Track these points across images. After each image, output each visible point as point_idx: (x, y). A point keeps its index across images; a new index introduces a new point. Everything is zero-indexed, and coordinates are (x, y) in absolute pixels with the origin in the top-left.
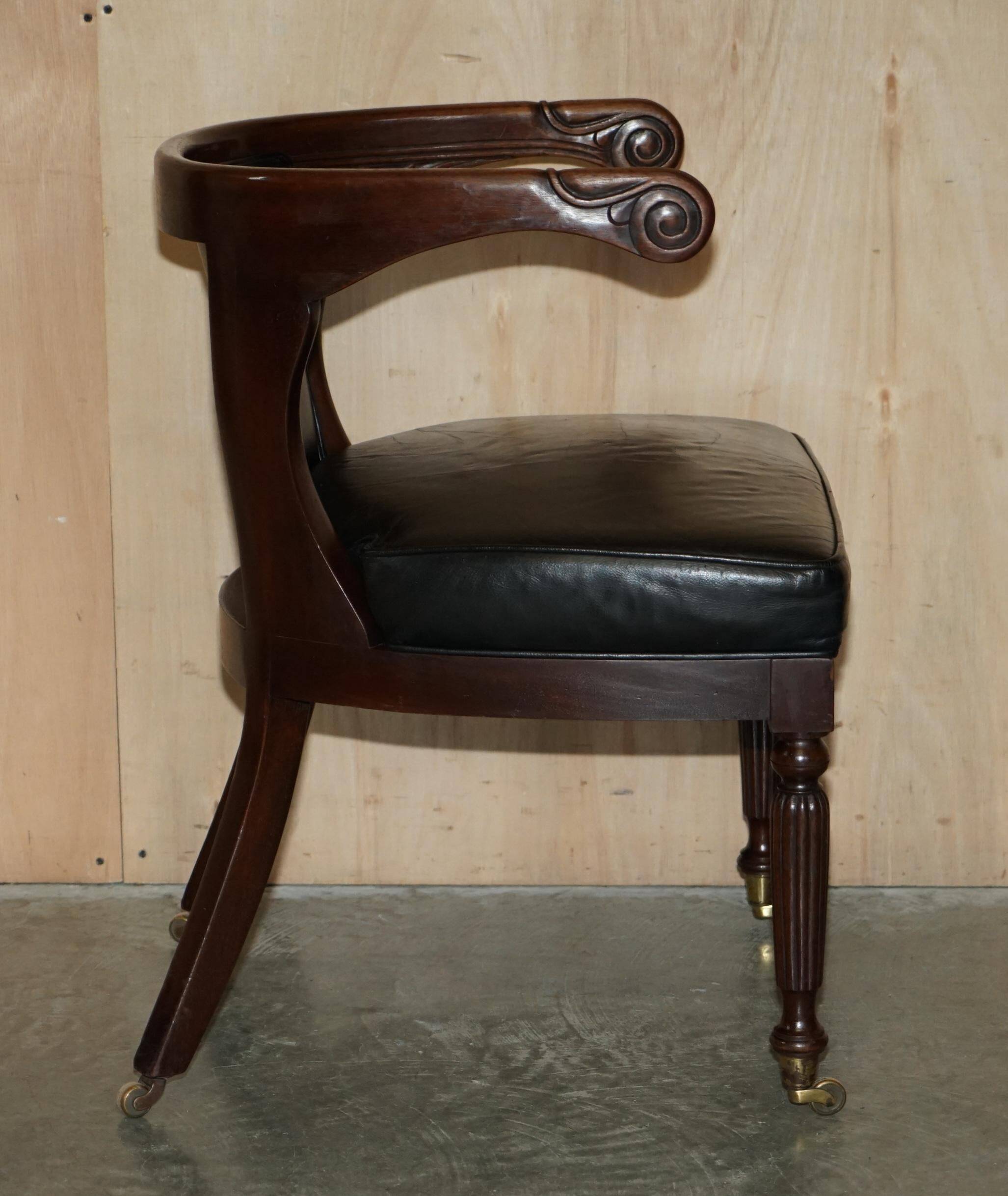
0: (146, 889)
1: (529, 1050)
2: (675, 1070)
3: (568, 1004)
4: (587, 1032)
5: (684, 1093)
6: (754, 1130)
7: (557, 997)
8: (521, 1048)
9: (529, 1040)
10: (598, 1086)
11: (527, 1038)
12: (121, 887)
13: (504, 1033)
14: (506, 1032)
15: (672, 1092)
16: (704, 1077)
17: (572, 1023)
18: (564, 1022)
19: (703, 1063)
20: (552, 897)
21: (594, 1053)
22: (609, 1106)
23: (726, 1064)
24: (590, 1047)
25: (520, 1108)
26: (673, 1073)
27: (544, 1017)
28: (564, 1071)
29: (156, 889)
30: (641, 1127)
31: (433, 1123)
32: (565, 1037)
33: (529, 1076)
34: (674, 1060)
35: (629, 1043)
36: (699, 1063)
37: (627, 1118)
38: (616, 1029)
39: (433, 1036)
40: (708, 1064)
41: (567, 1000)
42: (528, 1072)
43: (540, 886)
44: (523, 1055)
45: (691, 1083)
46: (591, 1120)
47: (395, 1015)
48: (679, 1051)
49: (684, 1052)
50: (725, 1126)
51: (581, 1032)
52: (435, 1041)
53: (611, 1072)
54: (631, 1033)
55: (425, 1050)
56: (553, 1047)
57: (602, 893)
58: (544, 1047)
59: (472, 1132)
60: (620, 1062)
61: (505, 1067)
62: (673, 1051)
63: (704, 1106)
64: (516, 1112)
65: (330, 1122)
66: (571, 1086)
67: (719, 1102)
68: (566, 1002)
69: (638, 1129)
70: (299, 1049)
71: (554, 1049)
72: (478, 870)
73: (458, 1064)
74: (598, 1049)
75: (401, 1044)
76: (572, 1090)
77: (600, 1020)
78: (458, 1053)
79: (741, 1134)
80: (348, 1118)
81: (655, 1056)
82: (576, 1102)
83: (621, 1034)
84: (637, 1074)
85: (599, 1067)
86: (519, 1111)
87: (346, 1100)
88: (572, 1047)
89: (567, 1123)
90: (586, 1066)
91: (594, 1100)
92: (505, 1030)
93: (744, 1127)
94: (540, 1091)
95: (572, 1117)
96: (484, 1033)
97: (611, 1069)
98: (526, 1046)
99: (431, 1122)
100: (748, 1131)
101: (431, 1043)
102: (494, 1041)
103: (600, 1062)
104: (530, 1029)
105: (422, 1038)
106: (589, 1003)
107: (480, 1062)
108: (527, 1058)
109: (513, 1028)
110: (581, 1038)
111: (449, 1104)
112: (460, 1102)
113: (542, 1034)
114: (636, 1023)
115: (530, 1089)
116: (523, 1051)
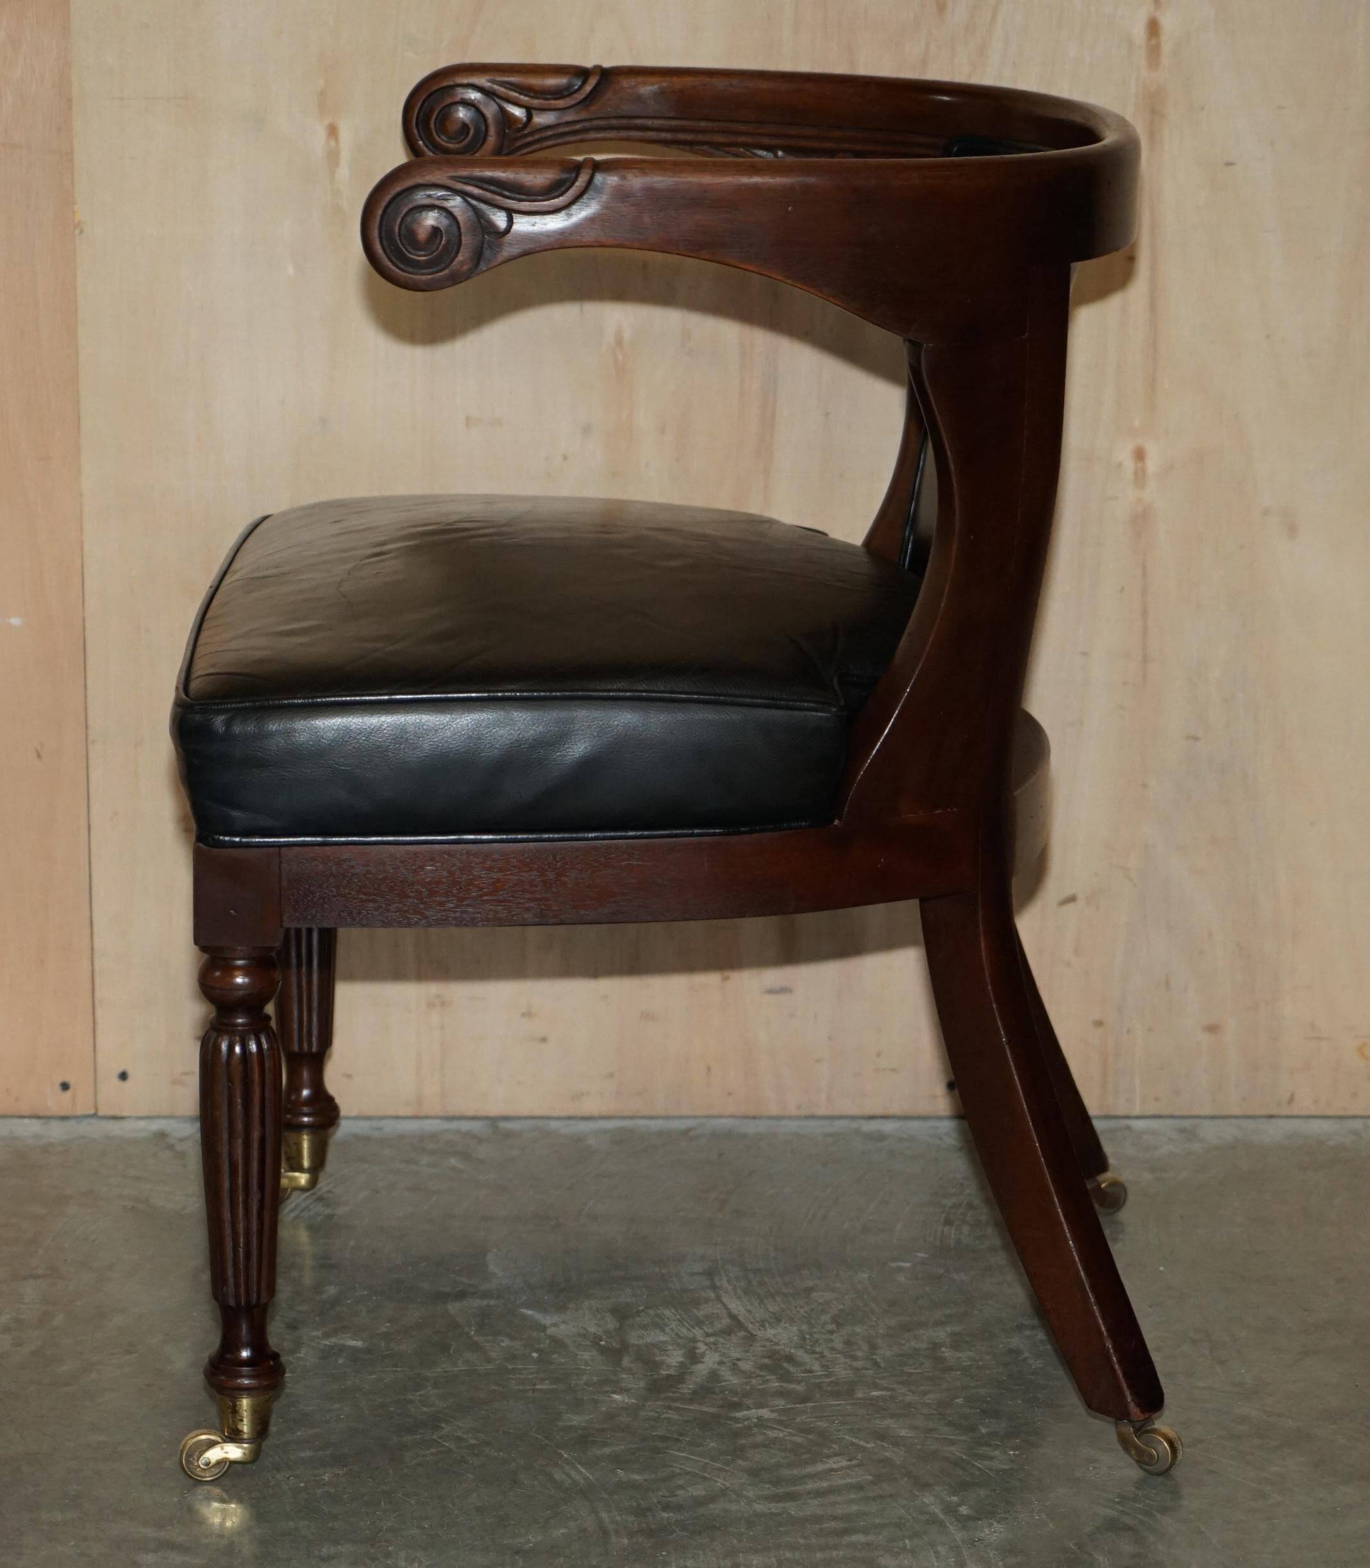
0: (128, 1124)
1: (683, 1351)
2: (883, 1378)
3: (725, 1285)
4: (757, 1324)
5: (902, 1411)
6: (1005, 1464)
7: (710, 1274)
8: (671, 1347)
9: (680, 1337)
10: (783, 1402)
11: (677, 1334)
12: (95, 1122)
13: (645, 1327)
14: (646, 1325)
15: (885, 1410)
16: (927, 1388)
17: (735, 1312)
18: (725, 1311)
19: (922, 1368)
20: (686, 1133)
21: (772, 1355)
22: (805, 1430)
23: (953, 1369)
24: (764, 1346)
25: (681, 1435)
26: (884, 1383)
27: (696, 1303)
28: (734, 1380)
29: (142, 1124)
30: (850, 1460)
31: (566, 1455)
32: (727, 1332)
33: (687, 1388)
34: (882, 1365)
35: (817, 1341)
36: (916, 1369)
37: (829, 1448)
38: (796, 1320)
39: (549, 1331)
40: (929, 1370)
41: (725, 1278)
42: (684, 1383)
43: (666, 1117)
44: (676, 1357)
45: (910, 1397)
46: (781, 1450)
47: (493, 1302)
48: (886, 1352)
49: (895, 1353)
50: (965, 1458)
51: (750, 1325)
52: (552, 1338)
53: (799, 1382)
54: (817, 1326)
55: (540, 1351)
56: (713, 1347)
57: (751, 1128)
58: (702, 1348)
59: (621, 1469)
60: (808, 1367)
61: (653, 1375)
62: (879, 1352)
63: (933, 1430)
65: (425, 1456)
66: (747, 1403)
67: (952, 1424)
68: (722, 1282)
69: (846, 1463)
70: (368, 1351)
71: (716, 1351)
72: (580, 1096)
73: (588, 1372)
74: (776, 1349)
75: (507, 1343)
76: (749, 1408)
77: (773, 1307)
78: (586, 1356)
79: (988, 1469)
80: (449, 1450)
81: (854, 1358)
82: (756, 1425)
83: (804, 1327)
84: (836, 1383)
85: (781, 1375)
86: (681, 1438)
87: (443, 1425)
88: (740, 1347)
89: (749, 1455)
90: (762, 1373)
91: (780, 1422)
92: (646, 1322)
93: (990, 1458)
94: (706, 1409)
95: (755, 1446)
96: (618, 1327)
97: (798, 1377)
98: (678, 1345)
99: (563, 1455)
100: (996, 1464)
101: (548, 1341)
102: (634, 1338)
103: (782, 1368)
104: (679, 1321)
105: (535, 1334)
106: (755, 1283)
107: (618, 1369)
108: (681, 1362)
109: (657, 1319)
110: (751, 1334)
111: (584, 1429)
112: (597, 1426)
113: (697, 1328)
114: (823, 1311)
115: (692, 1408)
116: (675, 1353)
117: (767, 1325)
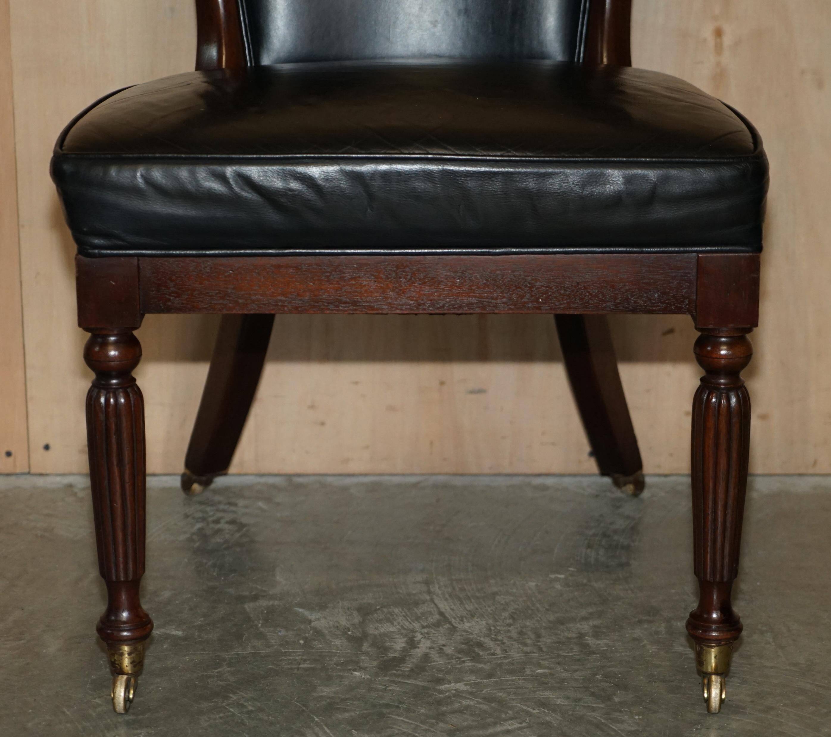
0: (49, 479)
1: (405, 639)
2: (546, 659)
3: (437, 590)
4: (458, 619)
5: (558, 685)
6: (632, 726)
7: (427, 583)
8: (397, 636)
9: (404, 629)
10: (474, 678)
11: (402, 627)
12: (28, 477)
13: (380, 621)
14: (381, 620)
15: (546, 684)
16: (576, 667)
17: (443, 610)
18: (435, 609)
19: (572, 652)
20: (415, 485)
21: (467, 642)
22: (489, 699)
23: (593, 653)
24: (462, 636)
25: (400, 703)
26: (545, 663)
27: (416, 604)
28: (440, 661)
29: (58, 479)
30: (521, 723)
31: (316, 719)
32: (437, 625)
33: (407, 667)
34: (545, 649)
35: (499, 631)
36: (568, 653)
37: (506, 713)
38: (485, 616)
39: (313, 624)
40: (577, 653)
41: (437, 586)
42: (404, 663)
43: (403, 475)
44: (400, 644)
45: (564, 674)
46: (472, 715)
47: (276, 603)
48: (547, 640)
49: (553, 641)
50: (603, 721)
51: (453, 620)
52: (315, 629)
53: (485, 663)
54: (499, 620)
55: (305, 639)
56: (427, 636)
57: (458, 481)
58: (419, 636)
59: (355, 730)
60: (492, 651)
61: (384, 657)
62: (541, 640)
63: (580, 699)
64: (397, 707)
65: (215, 719)
66: (449, 678)
67: (593, 694)
68: (435, 588)
69: (517, 725)
70: (185, 639)
71: (428, 638)
72: (346, 461)
73: (338, 654)
74: (470, 638)
75: (283, 633)
76: (450, 682)
77: (469, 607)
78: (338, 642)
79: (620, 730)
80: (233, 715)
81: (526, 645)
82: (454, 696)
83: (491, 622)
84: (511, 663)
85: (473, 657)
86: (400, 706)
87: (231, 695)
88: (445, 636)
89: (448, 719)
90: (460, 656)
91: (471, 693)
92: (381, 617)
93: (622, 722)
94: (418, 683)
95: (453, 712)
96: (361, 621)
97: (485, 658)
98: (402, 634)
99: (315, 719)
100: (625, 726)
101: (311, 632)
102: (372, 629)
103: (474, 652)
104: (404, 616)
105: (303, 627)
106: (457, 589)
107: (359, 652)
108: (404, 647)
109: (389, 615)
110: (453, 626)
111: (332, 698)
112: (342, 697)
113: (416, 622)
114: (504, 610)
115: (409, 682)
116: (400, 640)
117: (465, 620)
